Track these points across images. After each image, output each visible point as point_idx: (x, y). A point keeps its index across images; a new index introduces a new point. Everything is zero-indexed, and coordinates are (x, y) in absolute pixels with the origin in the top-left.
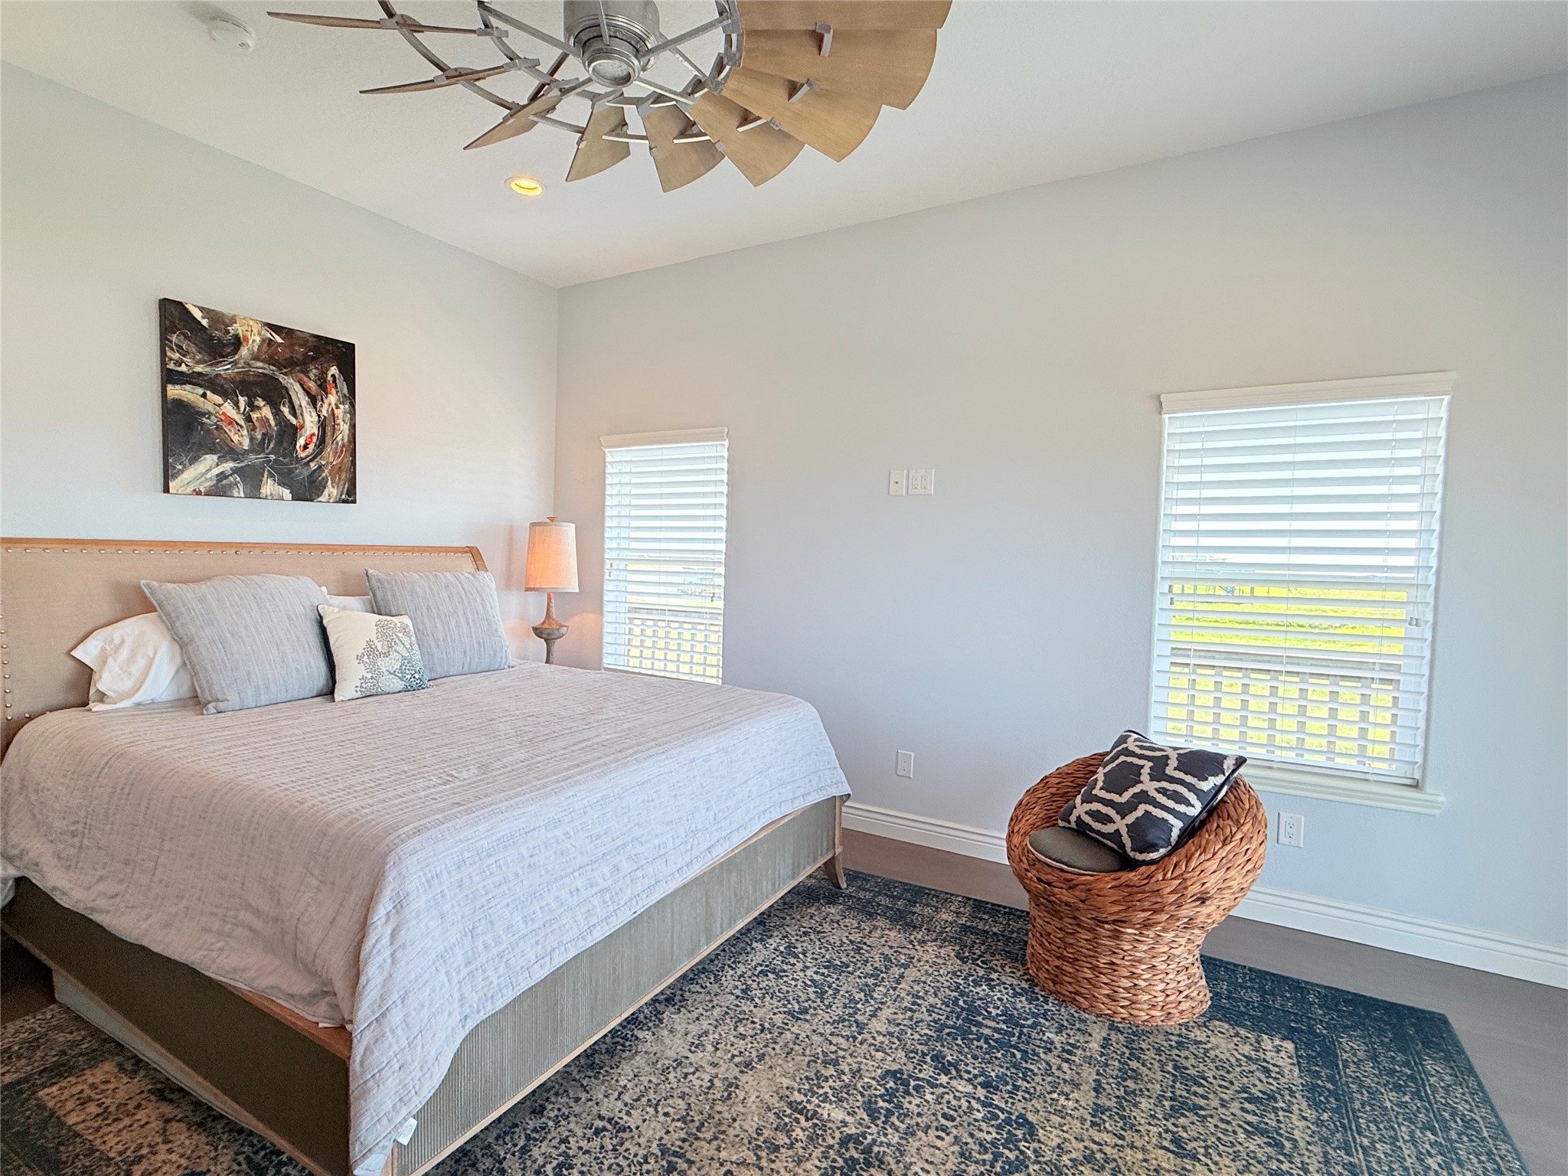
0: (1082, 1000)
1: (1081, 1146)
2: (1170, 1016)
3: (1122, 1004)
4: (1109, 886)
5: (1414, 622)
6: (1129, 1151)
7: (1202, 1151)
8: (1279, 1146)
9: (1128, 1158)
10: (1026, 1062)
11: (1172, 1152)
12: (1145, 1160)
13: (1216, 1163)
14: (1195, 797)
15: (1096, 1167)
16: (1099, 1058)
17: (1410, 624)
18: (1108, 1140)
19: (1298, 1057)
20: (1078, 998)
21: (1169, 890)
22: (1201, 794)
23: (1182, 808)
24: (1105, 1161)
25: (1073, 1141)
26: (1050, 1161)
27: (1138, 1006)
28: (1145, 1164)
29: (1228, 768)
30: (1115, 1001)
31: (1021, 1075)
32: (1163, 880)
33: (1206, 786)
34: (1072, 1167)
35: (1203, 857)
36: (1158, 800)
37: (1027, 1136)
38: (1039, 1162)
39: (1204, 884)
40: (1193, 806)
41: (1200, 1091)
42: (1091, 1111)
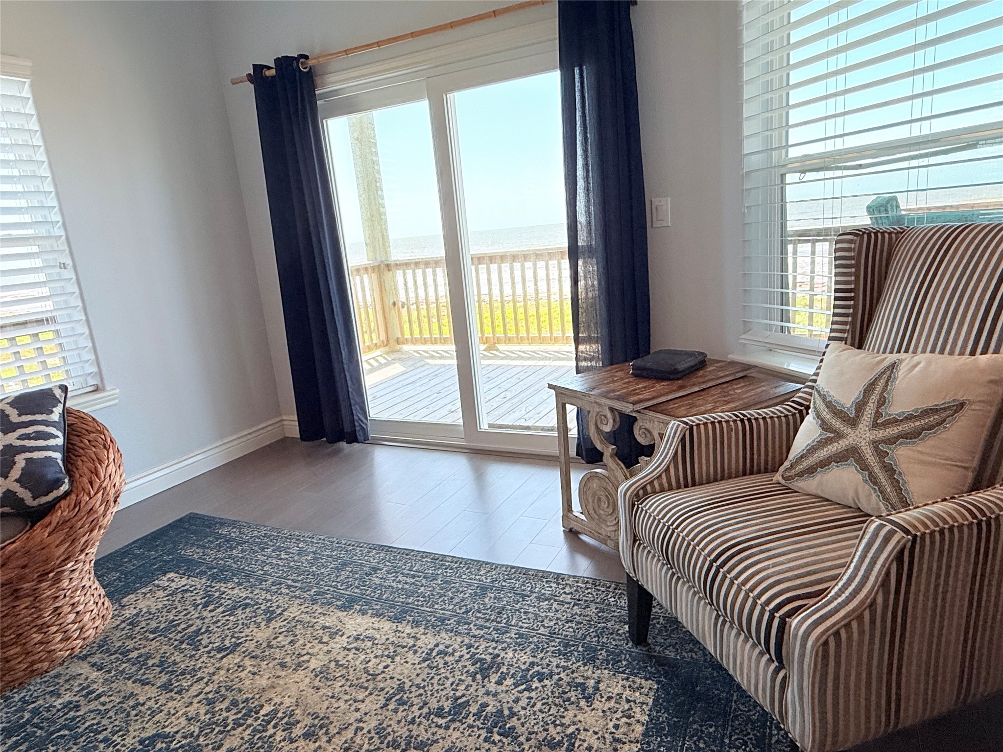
0: (39, 665)
1: (195, 705)
2: (105, 617)
3: (75, 636)
4: (47, 535)
5: (62, 265)
6: (216, 677)
7: (233, 640)
8: (246, 606)
9: (221, 679)
10: (79, 727)
11: (228, 654)
12: (228, 670)
13: (247, 636)
14: (55, 429)
15: (221, 699)
16: (111, 675)
17: (61, 268)
18: (199, 687)
19: (184, 574)
20: (35, 667)
21: (98, 503)
22: (56, 424)
23: (52, 442)
24: (218, 693)
25: (188, 709)
26: (200, 728)
27: (87, 627)
28: (231, 671)
29: (61, 396)
30: (69, 639)
31: (92, 734)
32: (90, 498)
33: (55, 416)
34: (213, 715)
35: (104, 466)
36: (28, 445)
37: (167, 740)
38: (198, 736)
39: (114, 485)
40: (58, 437)
41: (183, 626)
42: (164, 692)
